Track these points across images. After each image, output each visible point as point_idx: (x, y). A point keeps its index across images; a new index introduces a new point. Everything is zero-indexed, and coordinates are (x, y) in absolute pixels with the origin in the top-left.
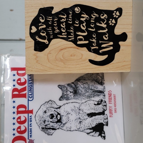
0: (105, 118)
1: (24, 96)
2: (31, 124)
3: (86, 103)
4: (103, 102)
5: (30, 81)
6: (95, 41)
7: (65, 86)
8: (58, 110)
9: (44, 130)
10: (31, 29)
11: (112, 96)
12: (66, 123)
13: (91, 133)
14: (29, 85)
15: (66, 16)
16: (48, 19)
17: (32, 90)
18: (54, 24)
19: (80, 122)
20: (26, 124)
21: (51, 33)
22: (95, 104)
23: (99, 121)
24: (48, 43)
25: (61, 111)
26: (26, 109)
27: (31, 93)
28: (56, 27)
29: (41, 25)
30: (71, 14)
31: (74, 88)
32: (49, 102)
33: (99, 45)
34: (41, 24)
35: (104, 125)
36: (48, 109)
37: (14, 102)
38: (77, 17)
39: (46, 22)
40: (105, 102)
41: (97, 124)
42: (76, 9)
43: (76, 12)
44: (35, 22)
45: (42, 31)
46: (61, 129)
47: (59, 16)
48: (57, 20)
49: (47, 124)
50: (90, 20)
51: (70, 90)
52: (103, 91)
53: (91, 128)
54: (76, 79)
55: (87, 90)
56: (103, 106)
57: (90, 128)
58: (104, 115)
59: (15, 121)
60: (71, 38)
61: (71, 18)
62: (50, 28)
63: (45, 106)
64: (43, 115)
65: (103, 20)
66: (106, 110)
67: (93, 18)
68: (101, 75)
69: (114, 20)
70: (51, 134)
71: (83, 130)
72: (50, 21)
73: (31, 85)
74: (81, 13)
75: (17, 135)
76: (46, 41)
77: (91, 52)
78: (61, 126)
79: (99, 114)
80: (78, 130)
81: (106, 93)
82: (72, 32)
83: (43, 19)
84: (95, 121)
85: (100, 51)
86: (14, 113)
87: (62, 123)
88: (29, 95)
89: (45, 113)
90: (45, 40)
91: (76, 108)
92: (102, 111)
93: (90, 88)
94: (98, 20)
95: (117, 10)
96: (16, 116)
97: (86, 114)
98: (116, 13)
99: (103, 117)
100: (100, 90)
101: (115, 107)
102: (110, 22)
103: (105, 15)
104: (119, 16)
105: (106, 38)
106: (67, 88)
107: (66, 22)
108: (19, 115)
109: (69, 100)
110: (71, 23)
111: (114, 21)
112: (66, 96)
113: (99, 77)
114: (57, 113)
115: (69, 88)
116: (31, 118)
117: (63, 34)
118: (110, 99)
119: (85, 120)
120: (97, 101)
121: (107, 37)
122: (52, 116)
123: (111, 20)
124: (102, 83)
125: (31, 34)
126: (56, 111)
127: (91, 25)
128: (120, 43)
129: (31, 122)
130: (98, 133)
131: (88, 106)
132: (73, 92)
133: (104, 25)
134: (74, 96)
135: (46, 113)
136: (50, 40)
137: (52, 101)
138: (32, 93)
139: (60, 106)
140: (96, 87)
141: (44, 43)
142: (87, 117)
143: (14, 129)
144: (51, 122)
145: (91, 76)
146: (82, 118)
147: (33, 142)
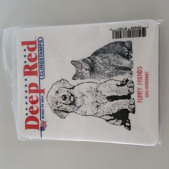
0: (131, 103)
4: (129, 82)
5: (40, 56)
7: (80, 62)
8: (72, 91)
9: (56, 112)
11: (143, 75)
12: (80, 106)
13: (111, 121)
14: (40, 61)
17: (43, 67)
19: (98, 106)
22: (117, 85)
23: (122, 106)
25: (75, 92)
26: (37, 88)
31: (90, 65)
32: (61, 81)
35: (130, 112)
36: (60, 89)
40: (132, 82)
41: (119, 110)
46: (75, 112)
49: (60, 105)
51: (86, 67)
52: (129, 67)
53: (111, 114)
54: (93, 52)
55: (107, 66)
56: (129, 88)
57: (110, 114)
58: (130, 100)
63: (57, 86)
64: (55, 96)
66: (133, 93)
68: (128, 46)
70: (64, 117)
71: (101, 116)
73: (42, 61)
78: (74, 109)
80: (95, 115)
81: (134, 70)
84: (117, 107)
86: (26, 92)
87: (76, 106)
88: (41, 72)
89: (57, 94)
91: (93, 90)
92: (127, 95)
93: (112, 64)
96: (29, 95)
97: (106, 97)
99: (129, 102)
100: (126, 66)
101: (147, 90)
106: (81, 64)
108: (31, 94)
109: (85, 79)
112: (80, 74)
113: (125, 49)
114: (70, 95)
115: (84, 65)
116: (43, 98)
118: (139, 79)
119: (104, 104)
120: (121, 81)
122: (65, 97)
126: (69, 91)
131: (108, 87)
132: (89, 69)
134: (90, 75)
135: (58, 93)
137: (64, 80)
138: (43, 70)
139: (74, 86)
140: (120, 63)
142: (106, 100)
143: (27, 109)
144: (64, 104)
145: (113, 48)
146: (100, 102)
147: (46, 124)
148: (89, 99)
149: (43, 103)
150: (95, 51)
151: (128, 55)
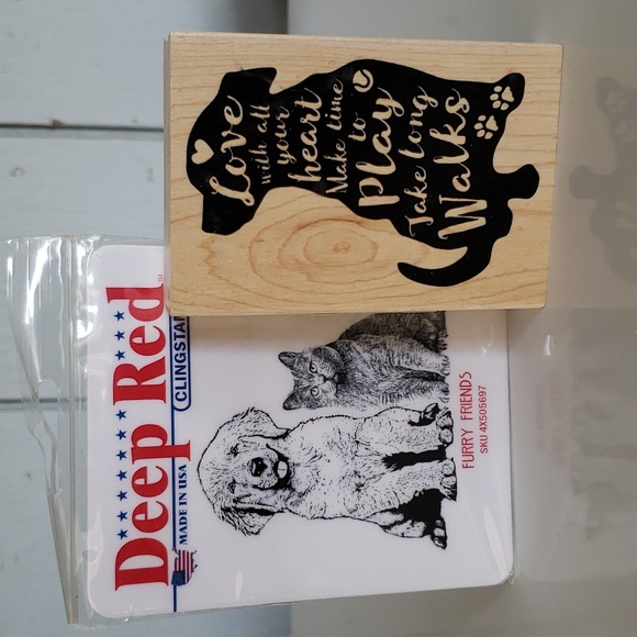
0: (446, 472)
1: (157, 393)
2: (184, 495)
3: (380, 417)
4: (440, 413)
5: (176, 337)
6: (424, 196)
7: (305, 356)
8: (281, 445)
9: (231, 515)
10: (191, 150)
11: (474, 392)
12: (308, 490)
13: (397, 526)
14: (175, 352)
15: (319, 104)
16: (256, 115)
17: (186, 370)
18: (277, 134)
19: (359, 487)
21: (266, 165)
22: (412, 423)
23: (426, 481)
24: (252, 203)
25: (291, 448)
26: (165, 441)
27: (181, 383)
28: (283, 144)
29: (230, 138)
30: (338, 96)
31: (336, 364)
32: (247, 414)
33: (436, 210)
34: (229, 132)
35: (444, 496)
37: (121, 415)
38: (359, 105)
39: (247, 127)
40: (449, 414)
41: (417, 495)
42: (359, 78)
43: (356, 87)
44: (208, 126)
45: (233, 158)
46: (290, 511)
47: (297, 102)
48: (287, 116)
49: (242, 494)
50: (408, 117)
51: (324, 372)
52: (440, 373)
53: (397, 507)
54: (344, 330)
55: (383, 370)
56: (440, 430)
57: (392, 507)
58: (445, 462)
59: (126, 485)
60: (335, 184)
61: (338, 109)
62: (260, 146)
63: (233, 431)
64: (225, 462)
65: (455, 121)
67: (418, 111)
68: (435, 317)
69: (492, 118)
70: (256, 530)
71: (369, 515)
72: (261, 121)
73: (181, 351)
74: (375, 93)
75: (134, 534)
76: (245, 196)
77: (409, 236)
78: (289, 501)
79: (427, 457)
80: (351, 514)
81: (453, 381)
82: (340, 163)
83: (237, 115)
84: (410, 485)
85: (441, 234)
86: (122, 455)
87: (294, 490)
88: (177, 388)
89: (232, 456)
90: (243, 190)
91: (345, 438)
92: (437, 448)
93: (396, 364)
94: (437, 118)
95: (504, 82)
96: (131, 467)
97: (381, 458)
98: (500, 94)
99: (441, 469)
100: (431, 370)
101: (483, 433)
102: (478, 126)
103: (463, 102)
104: (513, 106)
105: (463, 183)
106: (311, 363)
107: (321, 125)
108: (140, 463)
109: (321, 406)
110: (338, 128)
111: (492, 124)
112: (308, 393)
113: (429, 324)
114: (277, 457)
115: (317, 364)
116: (184, 474)
117: (308, 169)
118: (466, 404)
119: (377, 478)
120: (420, 412)
121: (468, 182)
122: (258, 466)
123: (482, 118)
124: (436, 347)
125: (191, 167)
126: (271, 446)
127: (410, 138)
128: (513, 204)
129: (185, 486)
130: (421, 526)
131: (386, 429)
132: (333, 379)
133: (456, 139)
134: (336, 395)
135: (236, 454)
136: (259, 194)
137: (257, 412)
138: (187, 381)
139: (288, 430)
140: (417, 361)
141: (239, 201)
142: (383, 468)
143: (122, 516)
144: (255, 487)
145: (399, 320)
146: (365, 474)
147: (192, 560)
148: (334, 467)
149: (183, 491)
150: (348, 328)
151: (436, 342)
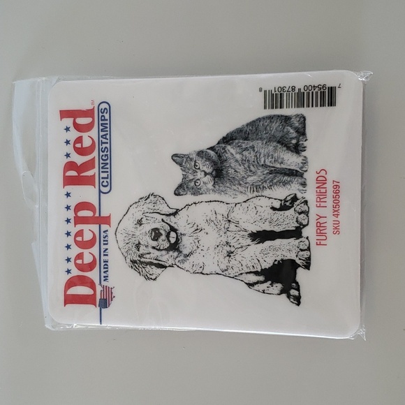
0: (301, 247)
2: (107, 249)
3: (247, 204)
4: (298, 202)
5: (103, 143)
7: (191, 157)
8: (172, 220)
9: (137, 266)
11: (329, 186)
12: (191, 253)
13: (259, 285)
17: (108, 166)
19: (229, 254)
20: (95, 250)
22: (273, 209)
23: (284, 253)
26: (94, 214)
27: (105, 175)
31: (214, 163)
32: (149, 197)
35: (299, 266)
36: (147, 215)
37: (68, 195)
40: (306, 202)
41: (276, 263)
46: (178, 266)
49: (145, 252)
51: (205, 169)
52: (298, 169)
54: (221, 137)
55: (252, 167)
56: (297, 215)
57: (255, 270)
58: (300, 240)
63: (139, 208)
64: (133, 230)
66: (307, 225)
68: (297, 125)
70: (153, 277)
71: (237, 274)
73: (105, 153)
78: (178, 259)
80: (223, 273)
81: (310, 177)
84: (271, 255)
86: (68, 221)
87: (181, 252)
88: (102, 178)
89: (138, 226)
91: (220, 217)
92: (294, 229)
93: (262, 163)
97: (247, 233)
99: (297, 245)
100: (292, 168)
101: (336, 219)
106: (195, 161)
108: (80, 227)
109: (202, 194)
112: (192, 184)
113: (292, 131)
114: (169, 228)
115: (200, 163)
116: (107, 236)
118: (321, 196)
119: (244, 248)
120: (281, 200)
122: (156, 234)
124: (297, 149)
126: (166, 221)
129: (107, 244)
130: (279, 286)
132: (211, 174)
134: (214, 185)
135: (141, 225)
137: (155, 196)
138: (109, 173)
139: (177, 210)
140: (280, 161)
142: (249, 241)
143: (68, 260)
144: (154, 248)
145: (266, 129)
146: (234, 244)
147: (112, 293)
148: (211, 238)
149: (106, 247)
150: (225, 135)
151: (297, 145)
